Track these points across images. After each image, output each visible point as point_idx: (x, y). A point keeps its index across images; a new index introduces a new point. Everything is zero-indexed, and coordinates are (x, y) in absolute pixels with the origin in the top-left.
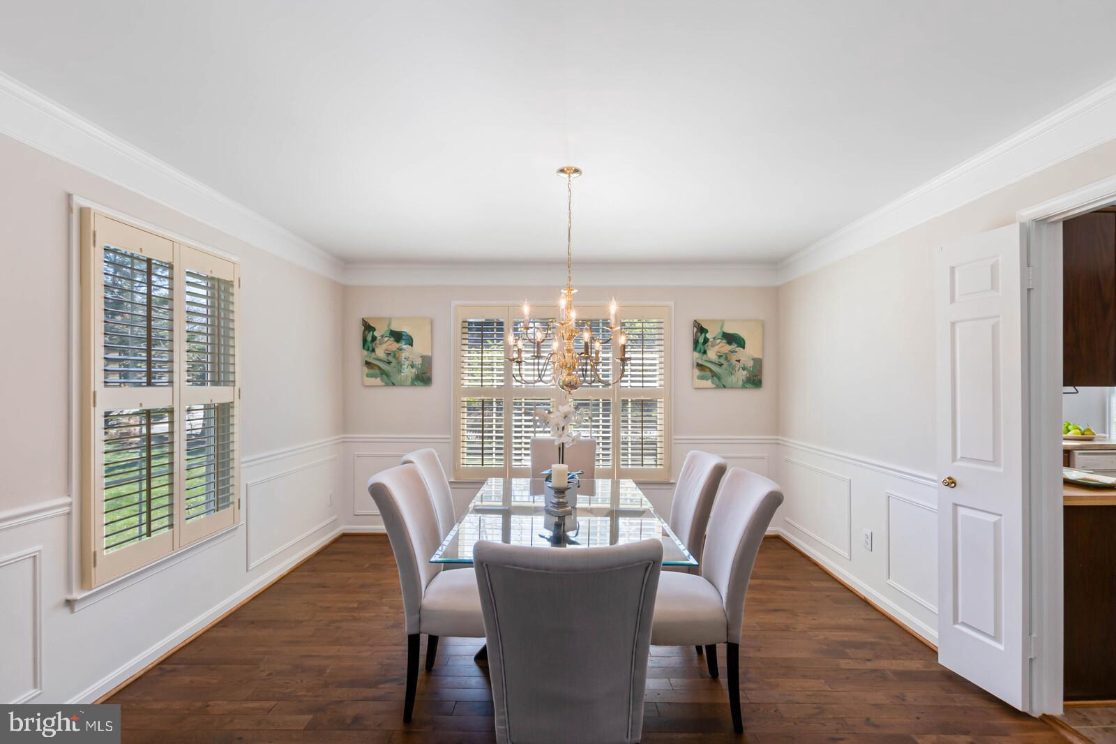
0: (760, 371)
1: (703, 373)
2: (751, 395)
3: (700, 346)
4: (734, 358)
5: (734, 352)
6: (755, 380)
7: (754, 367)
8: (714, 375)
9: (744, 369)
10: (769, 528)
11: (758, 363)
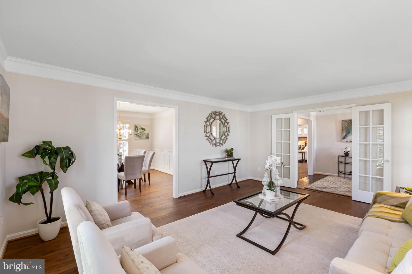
0: (149, 135)
1: (137, 136)
2: (147, 140)
3: (136, 130)
4: (143, 133)
5: (143, 132)
6: (147, 138)
7: (147, 135)
8: (139, 136)
9: (145, 135)
10: (151, 167)
11: (148, 134)
